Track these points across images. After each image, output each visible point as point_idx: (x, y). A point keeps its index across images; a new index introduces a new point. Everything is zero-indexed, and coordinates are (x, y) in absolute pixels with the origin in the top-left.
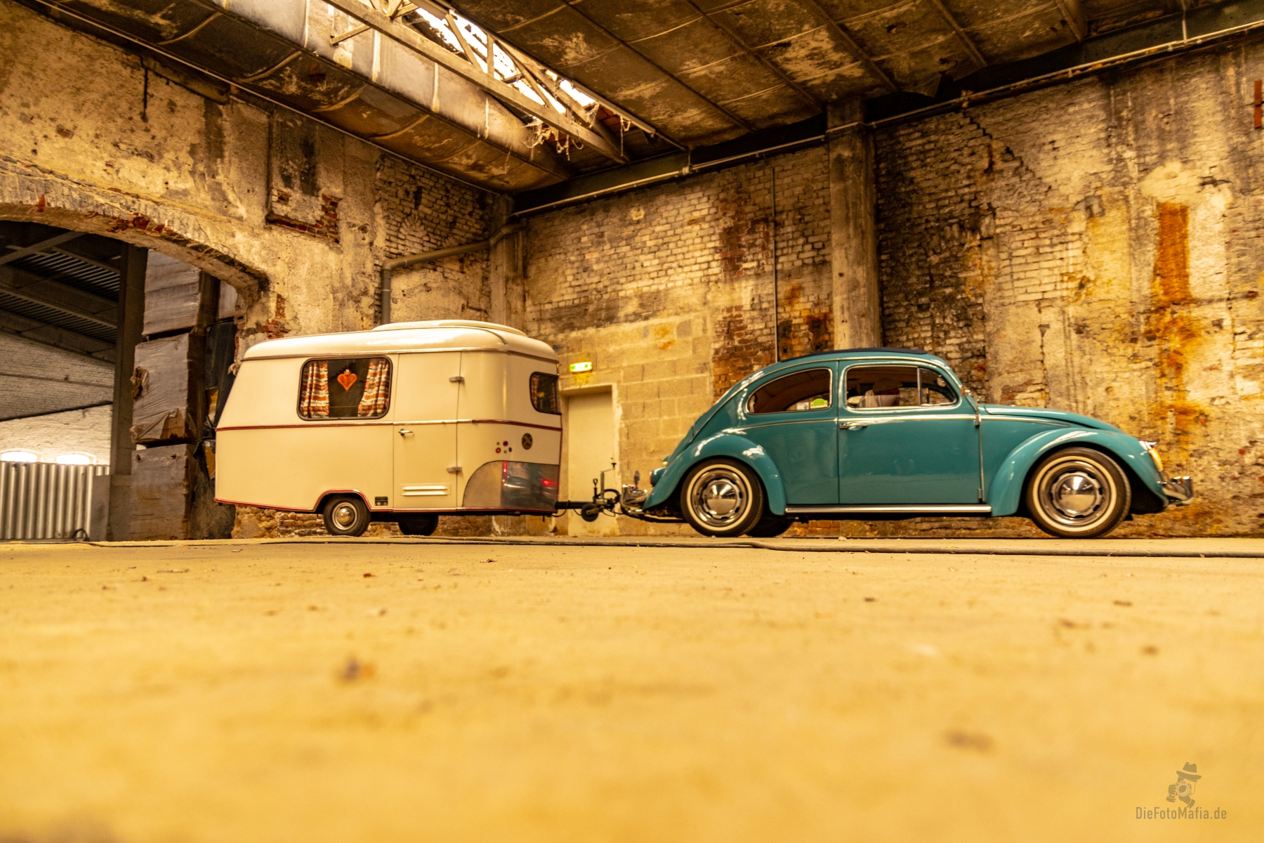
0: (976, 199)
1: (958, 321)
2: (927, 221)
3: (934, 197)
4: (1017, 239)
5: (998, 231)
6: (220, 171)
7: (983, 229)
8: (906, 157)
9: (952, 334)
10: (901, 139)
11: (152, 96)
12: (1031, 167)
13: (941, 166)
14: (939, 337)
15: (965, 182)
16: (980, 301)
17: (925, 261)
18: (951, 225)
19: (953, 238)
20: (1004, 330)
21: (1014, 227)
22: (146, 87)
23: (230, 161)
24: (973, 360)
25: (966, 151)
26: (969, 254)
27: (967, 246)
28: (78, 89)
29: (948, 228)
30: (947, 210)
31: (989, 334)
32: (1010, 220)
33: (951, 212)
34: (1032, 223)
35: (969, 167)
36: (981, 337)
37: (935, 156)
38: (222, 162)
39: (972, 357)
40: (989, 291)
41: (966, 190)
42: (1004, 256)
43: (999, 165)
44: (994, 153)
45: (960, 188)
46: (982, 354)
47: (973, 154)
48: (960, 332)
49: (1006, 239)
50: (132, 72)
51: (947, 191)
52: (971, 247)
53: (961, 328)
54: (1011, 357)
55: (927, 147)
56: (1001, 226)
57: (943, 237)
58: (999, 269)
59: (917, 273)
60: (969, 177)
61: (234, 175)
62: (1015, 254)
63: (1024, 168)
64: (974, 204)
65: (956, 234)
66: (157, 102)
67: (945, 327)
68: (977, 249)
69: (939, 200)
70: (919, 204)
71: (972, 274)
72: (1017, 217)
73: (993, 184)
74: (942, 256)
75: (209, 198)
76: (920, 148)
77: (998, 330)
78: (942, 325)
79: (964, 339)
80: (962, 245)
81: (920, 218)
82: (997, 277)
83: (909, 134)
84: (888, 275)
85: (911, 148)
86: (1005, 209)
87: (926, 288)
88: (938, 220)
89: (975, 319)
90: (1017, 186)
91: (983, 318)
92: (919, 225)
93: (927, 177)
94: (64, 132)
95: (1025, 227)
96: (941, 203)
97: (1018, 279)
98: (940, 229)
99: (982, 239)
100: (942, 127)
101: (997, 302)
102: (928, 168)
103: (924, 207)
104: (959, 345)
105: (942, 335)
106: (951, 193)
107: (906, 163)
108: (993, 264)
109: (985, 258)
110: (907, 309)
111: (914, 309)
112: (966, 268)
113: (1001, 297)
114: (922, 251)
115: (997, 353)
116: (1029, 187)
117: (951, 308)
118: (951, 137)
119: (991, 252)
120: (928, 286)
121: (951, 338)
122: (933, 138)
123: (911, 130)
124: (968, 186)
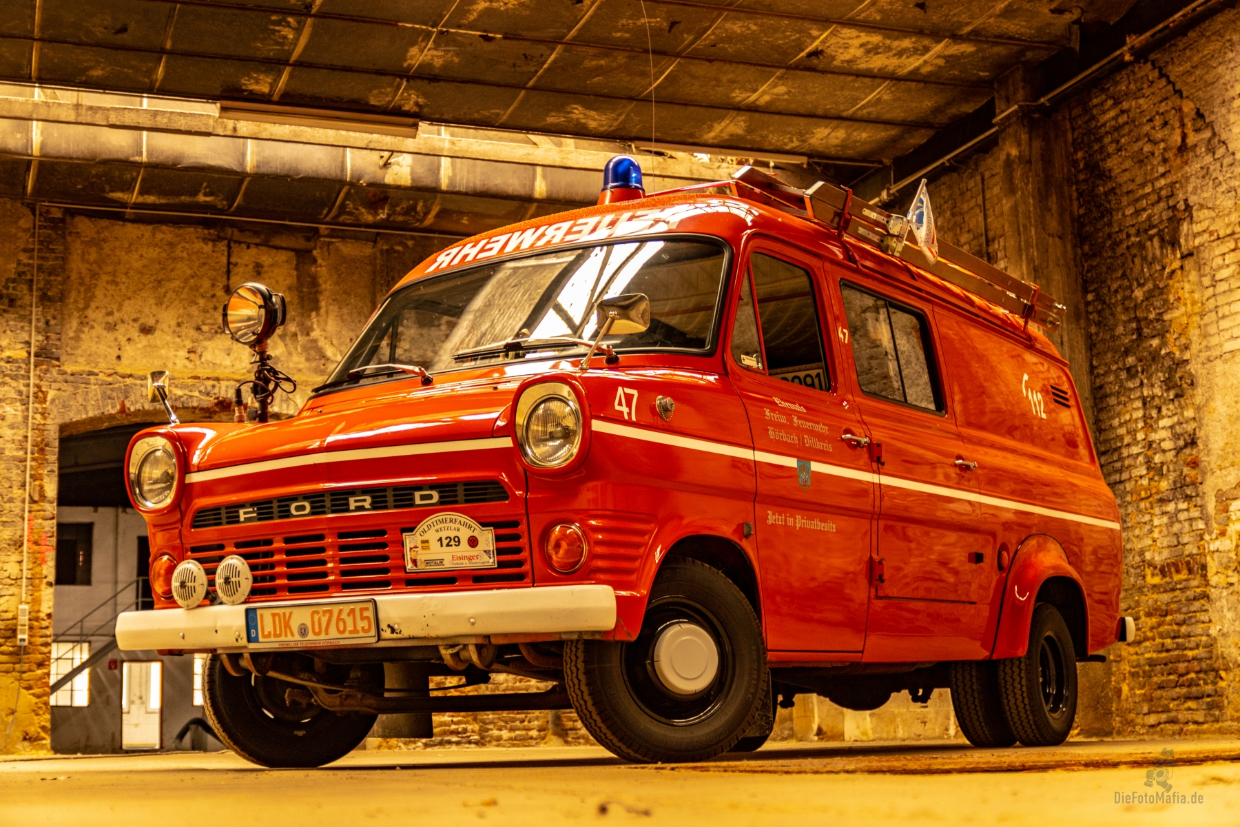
0: (1172, 195)
1: (1168, 390)
2: (1128, 236)
3: (1132, 197)
4: (1217, 253)
5: (1197, 242)
6: (315, 326)
7: (1182, 241)
8: (1100, 140)
9: (1164, 411)
10: (1095, 112)
11: (236, 264)
12: (1224, 137)
13: (1136, 147)
14: (1152, 418)
15: (1161, 170)
16: (1187, 356)
17: (1129, 298)
18: (1151, 238)
19: (1154, 258)
20: (1213, 400)
21: (1211, 234)
22: (229, 256)
23: (327, 312)
24: (1188, 451)
25: (1158, 121)
26: (1171, 282)
27: (1167, 270)
28: (160, 282)
29: (1148, 244)
30: (1145, 216)
31: (1198, 409)
32: (1206, 223)
33: (1149, 217)
34: (1228, 225)
35: (1162, 145)
36: (1189, 413)
37: (1129, 134)
38: (318, 315)
39: (1186, 446)
40: (1194, 339)
41: (1163, 182)
42: (1207, 281)
43: (1192, 139)
44: (1186, 120)
45: (1157, 179)
46: (1193, 443)
47: (1166, 124)
48: (1171, 406)
49: (1206, 255)
50: (214, 246)
51: (1143, 185)
52: (1173, 272)
53: (1173, 400)
54: (1221, 444)
55: (1121, 120)
56: (1199, 234)
57: (1144, 259)
58: (1203, 304)
59: (1124, 318)
60: (1165, 161)
61: (332, 325)
62: (1218, 277)
63: (1216, 140)
64: (1171, 203)
65: (1158, 252)
66: (241, 270)
67: (1157, 402)
68: (1179, 272)
69: (1137, 200)
70: (1118, 209)
71: (1176, 313)
72: (1213, 219)
73: (1187, 168)
74: (1146, 288)
75: (303, 359)
76: (1113, 123)
77: (1207, 401)
78: (1153, 398)
79: (1175, 419)
80: (1164, 268)
81: (1121, 231)
82: (1202, 316)
83: (1102, 104)
84: (1096, 325)
85: (1104, 125)
86: (1202, 206)
87: (1133, 341)
88: (1138, 233)
89: (1185, 386)
90: (1212, 168)
91: (1192, 384)
92: (1121, 241)
93: (1123, 167)
94: (146, 330)
95: (1222, 234)
96: (1139, 206)
97: (1224, 317)
98: (1142, 246)
99: (1183, 257)
100: (1132, 87)
101: (1204, 355)
102: (1123, 153)
103: (1124, 215)
104: (1172, 427)
105: (1154, 413)
106: (1148, 189)
107: (1102, 148)
108: (1197, 296)
109: (1187, 287)
110: (1117, 377)
111: (1123, 375)
112: (1168, 307)
113: (1208, 348)
114: (1126, 283)
115: (1207, 437)
116: (1224, 169)
117: (1157, 370)
118: (1141, 101)
119: (1193, 276)
120: (1134, 337)
121: (1163, 417)
122: (1125, 105)
123: (1104, 97)
124: (1163, 175)
